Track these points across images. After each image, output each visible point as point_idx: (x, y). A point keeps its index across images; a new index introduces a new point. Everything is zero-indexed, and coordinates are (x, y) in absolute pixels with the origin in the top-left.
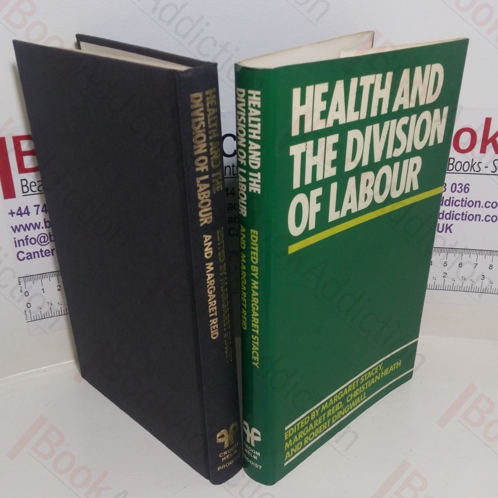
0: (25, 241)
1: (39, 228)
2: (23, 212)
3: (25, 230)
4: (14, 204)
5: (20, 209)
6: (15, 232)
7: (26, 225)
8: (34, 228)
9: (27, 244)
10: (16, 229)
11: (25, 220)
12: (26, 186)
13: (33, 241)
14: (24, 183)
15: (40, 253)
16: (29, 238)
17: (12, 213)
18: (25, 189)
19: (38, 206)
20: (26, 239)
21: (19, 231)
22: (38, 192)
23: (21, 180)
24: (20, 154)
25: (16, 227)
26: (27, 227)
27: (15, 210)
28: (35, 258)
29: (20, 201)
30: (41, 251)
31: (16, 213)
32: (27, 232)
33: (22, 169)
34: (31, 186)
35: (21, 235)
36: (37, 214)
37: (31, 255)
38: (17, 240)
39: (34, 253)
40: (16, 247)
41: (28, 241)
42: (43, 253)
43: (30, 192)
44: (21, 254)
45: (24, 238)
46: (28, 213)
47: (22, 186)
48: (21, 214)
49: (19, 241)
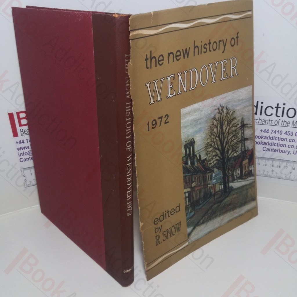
0: (23, 154)
1: (28, 148)
2: (21, 142)
3: (22, 149)
4: (17, 139)
5: (20, 141)
6: (18, 150)
7: (23, 147)
8: (27, 149)
9: (24, 155)
10: (19, 149)
11: (23, 145)
12: (22, 131)
13: (26, 154)
14: (22, 130)
15: (29, 159)
16: (24, 152)
17: (17, 143)
18: (22, 133)
19: (28, 139)
20: (23, 153)
21: (20, 150)
22: (27, 134)
23: (21, 129)
24: (19, 119)
25: (19, 148)
26: (23, 148)
27: (18, 142)
28: (27, 160)
29: (20, 138)
30: (30, 158)
31: (19, 142)
32: (24, 150)
33: (20, 125)
34: (24, 132)
35: (21, 151)
36: (28, 142)
37: (25, 160)
38: (19, 154)
39: (27, 159)
40: (19, 156)
41: (24, 154)
42: (31, 159)
43: (24, 134)
44: (21, 159)
45: (22, 153)
46: (24, 143)
47: (21, 132)
48: (21, 143)
49: (20, 154)
